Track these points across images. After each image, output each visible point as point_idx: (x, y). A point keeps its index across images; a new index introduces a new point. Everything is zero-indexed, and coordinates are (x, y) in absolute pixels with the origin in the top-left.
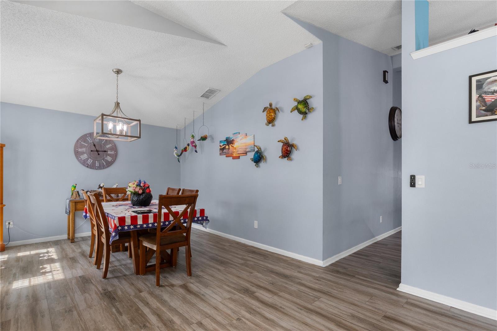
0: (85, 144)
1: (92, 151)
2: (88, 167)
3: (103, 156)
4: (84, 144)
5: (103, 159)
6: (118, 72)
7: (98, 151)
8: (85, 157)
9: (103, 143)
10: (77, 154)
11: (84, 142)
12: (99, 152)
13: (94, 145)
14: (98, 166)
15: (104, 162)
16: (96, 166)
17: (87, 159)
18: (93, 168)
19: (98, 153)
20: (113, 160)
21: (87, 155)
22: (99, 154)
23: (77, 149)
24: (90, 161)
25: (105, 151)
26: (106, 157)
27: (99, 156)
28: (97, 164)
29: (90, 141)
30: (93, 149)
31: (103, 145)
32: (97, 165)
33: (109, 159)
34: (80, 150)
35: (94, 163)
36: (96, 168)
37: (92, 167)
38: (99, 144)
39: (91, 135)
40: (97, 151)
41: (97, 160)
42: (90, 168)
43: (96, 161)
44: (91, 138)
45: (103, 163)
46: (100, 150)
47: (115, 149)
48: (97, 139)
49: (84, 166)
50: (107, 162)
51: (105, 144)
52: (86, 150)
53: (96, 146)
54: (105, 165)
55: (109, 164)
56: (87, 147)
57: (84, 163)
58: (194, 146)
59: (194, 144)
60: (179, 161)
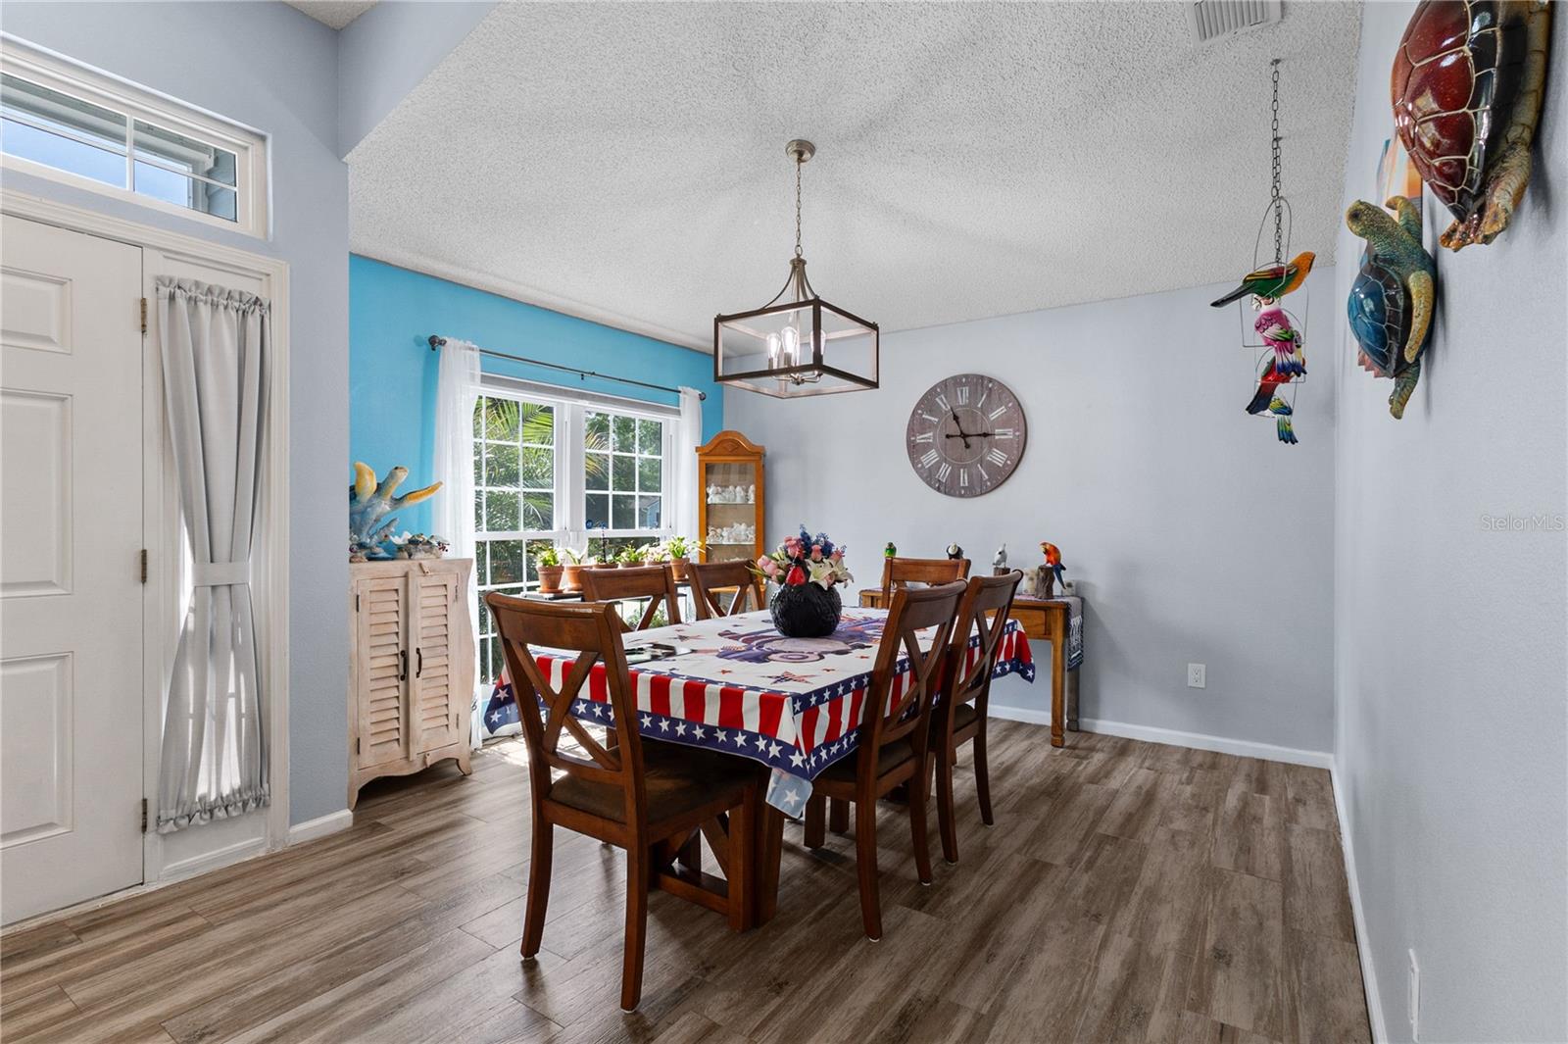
0: (933, 419)
1: (948, 436)
2: (938, 489)
3: (981, 452)
4: (930, 418)
5: (982, 462)
6: (802, 152)
7: (968, 436)
8: (930, 458)
9: (979, 405)
10: (914, 450)
11: (931, 412)
12: (968, 439)
13: (956, 418)
14: (967, 484)
15: (984, 473)
16: (962, 485)
17: (938, 465)
18: (952, 491)
19: (966, 442)
20: (1009, 462)
21: (937, 451)
22: (967, 446)
23: (913, 436)
24: (944, 471)
25: (985, 435)
26: (990, 451)
27: (968, 450)
28: (964, 479)
29: (944, 407)
30: (954, 429)
31: (979, 414)
32: (964, 483)
33: (998, 457)
34: (920, 439)
35: (954, 477)
36: (960, 492)
37: (949, 488)
38: (968, 411)
39: (946, 386)
40: (964, 436)
41: (964, 467)
42: (945, 493)
43: (962, 471)
44: (946, 397)
45: (981, 474)
46: (972, 431)
47: (1019, 417)
48: (963, 397)
49: (931, 486)
50: (991, 468)
51: (985, 411)
52: (934, 436)
53: (960, 420)
54: (989, 480)
55: (1001, 477)
56: (936, 427)
57: (929, 477)
58: (1276, 340)
59: (1274, 330)
60: (1287, 437)
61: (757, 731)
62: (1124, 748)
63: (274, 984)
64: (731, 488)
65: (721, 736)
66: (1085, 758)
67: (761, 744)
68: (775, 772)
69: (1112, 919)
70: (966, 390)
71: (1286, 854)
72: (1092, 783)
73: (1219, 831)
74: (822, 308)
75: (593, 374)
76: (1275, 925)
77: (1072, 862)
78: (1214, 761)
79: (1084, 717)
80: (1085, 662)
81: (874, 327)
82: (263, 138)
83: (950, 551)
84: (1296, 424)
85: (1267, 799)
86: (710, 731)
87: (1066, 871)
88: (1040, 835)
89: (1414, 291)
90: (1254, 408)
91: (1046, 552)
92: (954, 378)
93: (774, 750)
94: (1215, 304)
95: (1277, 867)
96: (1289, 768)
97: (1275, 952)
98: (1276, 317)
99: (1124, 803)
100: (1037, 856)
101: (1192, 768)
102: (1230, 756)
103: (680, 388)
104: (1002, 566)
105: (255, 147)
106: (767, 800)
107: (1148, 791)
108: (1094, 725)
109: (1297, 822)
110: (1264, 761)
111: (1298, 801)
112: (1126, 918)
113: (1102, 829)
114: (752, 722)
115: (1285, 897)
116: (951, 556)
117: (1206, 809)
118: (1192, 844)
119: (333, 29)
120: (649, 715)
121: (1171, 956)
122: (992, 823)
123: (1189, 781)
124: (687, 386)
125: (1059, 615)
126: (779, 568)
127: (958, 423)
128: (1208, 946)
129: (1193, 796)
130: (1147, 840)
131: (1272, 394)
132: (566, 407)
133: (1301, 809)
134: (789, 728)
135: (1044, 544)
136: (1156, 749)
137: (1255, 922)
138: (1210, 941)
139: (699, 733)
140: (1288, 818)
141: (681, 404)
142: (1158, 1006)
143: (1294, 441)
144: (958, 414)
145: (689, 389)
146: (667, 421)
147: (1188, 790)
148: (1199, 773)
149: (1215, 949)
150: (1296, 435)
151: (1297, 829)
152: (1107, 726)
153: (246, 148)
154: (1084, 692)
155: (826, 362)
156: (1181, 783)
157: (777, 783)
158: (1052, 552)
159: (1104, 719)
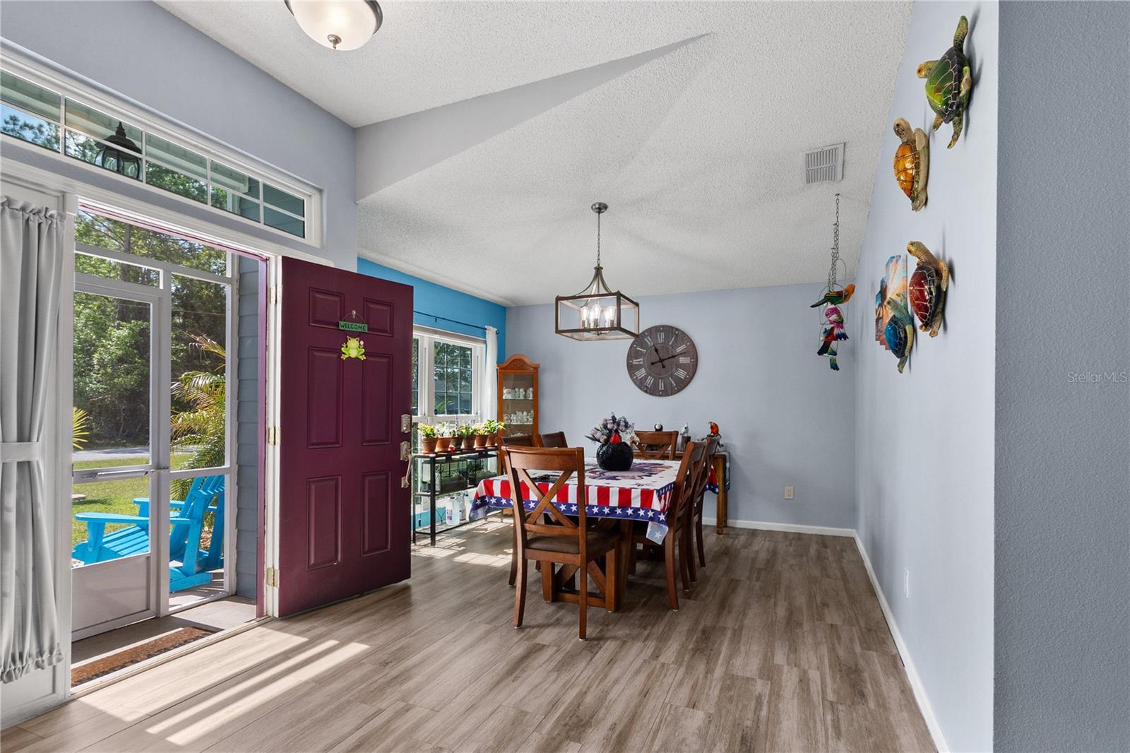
0: (643, 351)
1: (652, 364)
2: (646, 392)
3: (671, 370)
4: (641, 350)
5: (672, 376)
6: (601, 208)
7: (663, 360)
8: (642, 373)
9: (671, 343)
10: (632, 369)
11: (642, 346)
12: (664, 362)
13: (656, 350)
14: (663, 388)
15: (673, 382)
16: (660, 389)
17: (646, 377)
18: (655, 393)
19: (662, 364)
20: (687, 376)
21: (646, 369)
22: (664, 367)
23: (631, 359)
24: (650, 381)
26: (677, 370)
27: (664, 369)
28: (661, 386)
29: (649, 343)
30: (655, 357)
31: (670, 348)
33: (681, 374)
34: (635, 362)
35: (656, 384)
36: (659, 393)
37: (652, 391)
38: (663, 346)
39: (651, 332)
40: (661, 361)
41: (661, 379)
42: (650, 394)
43: (660, 381)
44: (651, 338)
45: (671, 383)
46: (666, 357)
47: (692, 352)
48: (661, 338)
49: (641, 389)
50: (677, 379)
51: (674, 346)
52: (644, 360)
53: (659, 352)
54: (676, 386)
55: (682, 385)
56: (645, 355)
57: (641, 384)
58: (835, 322)
59: (834, 317)
60: (834, 366)
61: (639, 506)
62: (753, 533)
63: (401, 645)
64: (517, 389)
65: (619, 511)
66: (736, 538)
67: (642, 513)
68: (650, 523)
69: (776, 596)
70: (663, 334)
71: (842, 569)
72: (745, 548)
73: (811, 564)
74: (622, 298)
75: (444, 319)
76: (843, 594)
77: (749, 578)
78: (799, 536)
79: (730, 519)
80: (731, 488)
81: (637, 305)
82: (320, 191)
83: (657, 427)
84: (839, 360)
85: (828, 551)
86: (613, 510)
87: (748, 582)
88: (728, 570)
89: (908, 332)
90: (821, 352)
91: (712, 427)
92: (656, 327)
93: (650, 514)
94: (812, 307)
95: (839, 575)
96: (834, 537)
97: (846, 602)
98: (835, 311)
99: (763, 556)
100: (732, 577)
101: (790, 540)
102: (806, 534)
103: (486, 327)
104: (685, 435)
105: (316, 197)
106: (647, 537)
107: (772, 550)
108: (735, 523)
109: (843, 558)
110: (822, 536)
111: (842, 550)
112: (781, 595)
113: (757, 566)
114: (636, 503)
115: (845, 584)
116: (657, 430)
117: (802, 556)
118: (800, 569)
119: (352, 128)
120: (575, 505)
121: (805, 606)
122: (704, 566)
123: (790, 545)
124: (490, 325)
125: (720, 461)
126: (603, 434)
127: (657, 353)
128: (818, 602)
129: (794, 551)
130: (780, 569)
131: (829, 346)
132: (425, 338)
133: (844, 554)
134: (657, 505)
135: (711, 423)
136: (770, 533)
137: (835, 593)
138: (819, 601)
139: (606, 510)
140: (839, 558)
141: (487, 337)
142: (805, 621)
143: (838, 369)
144: (657, 348)
145: (491, 327)
146: (476, 348)
147: (791, 549)
148: (793, 542)
149: (821, 603)
150: (839, 366)
151: (844, 561)
152: (741, 523)
153: (310, 196)
154: (730, 505)
155: (622, 326)
156: (787, 546)
157: (651, 528)
158: (715, 428)
159: (741, 519)
